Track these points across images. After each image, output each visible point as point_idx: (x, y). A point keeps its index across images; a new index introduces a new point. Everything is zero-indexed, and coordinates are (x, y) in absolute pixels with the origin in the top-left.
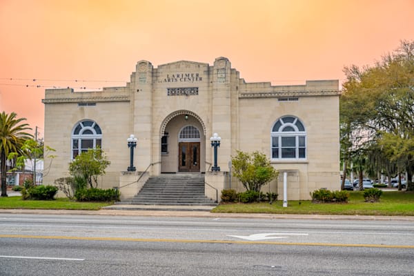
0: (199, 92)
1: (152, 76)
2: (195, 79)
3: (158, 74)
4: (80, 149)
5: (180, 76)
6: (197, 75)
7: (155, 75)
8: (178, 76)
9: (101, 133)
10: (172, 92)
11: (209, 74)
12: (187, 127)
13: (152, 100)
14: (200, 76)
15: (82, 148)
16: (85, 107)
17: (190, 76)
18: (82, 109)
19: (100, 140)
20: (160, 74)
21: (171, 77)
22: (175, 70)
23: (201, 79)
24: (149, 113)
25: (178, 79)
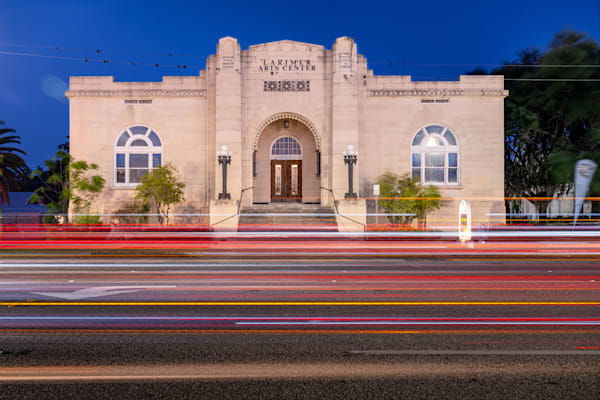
0: (310, 88)
1: (241, 62)
2: (305, 68)
3: (249, 60)
4: (127, 168)
5: (283, 63)
6: (308, 62)
7: (244, 59)
8: (280, 63)
9: (160, 145)
10: (270, 86)
11: (325, 62)
12: (282, 139)
13: (242, 97)
14: (312, 64)
15: (130, 166)
16: (134, 105)
17: (298, 64)
18: (131, 108)
19: (160, 155)
20: (253, 60)
21: (269, 63)
22: (276, 53)
23: (313, 68)
24: (239, 116)
25: (280, 67)
